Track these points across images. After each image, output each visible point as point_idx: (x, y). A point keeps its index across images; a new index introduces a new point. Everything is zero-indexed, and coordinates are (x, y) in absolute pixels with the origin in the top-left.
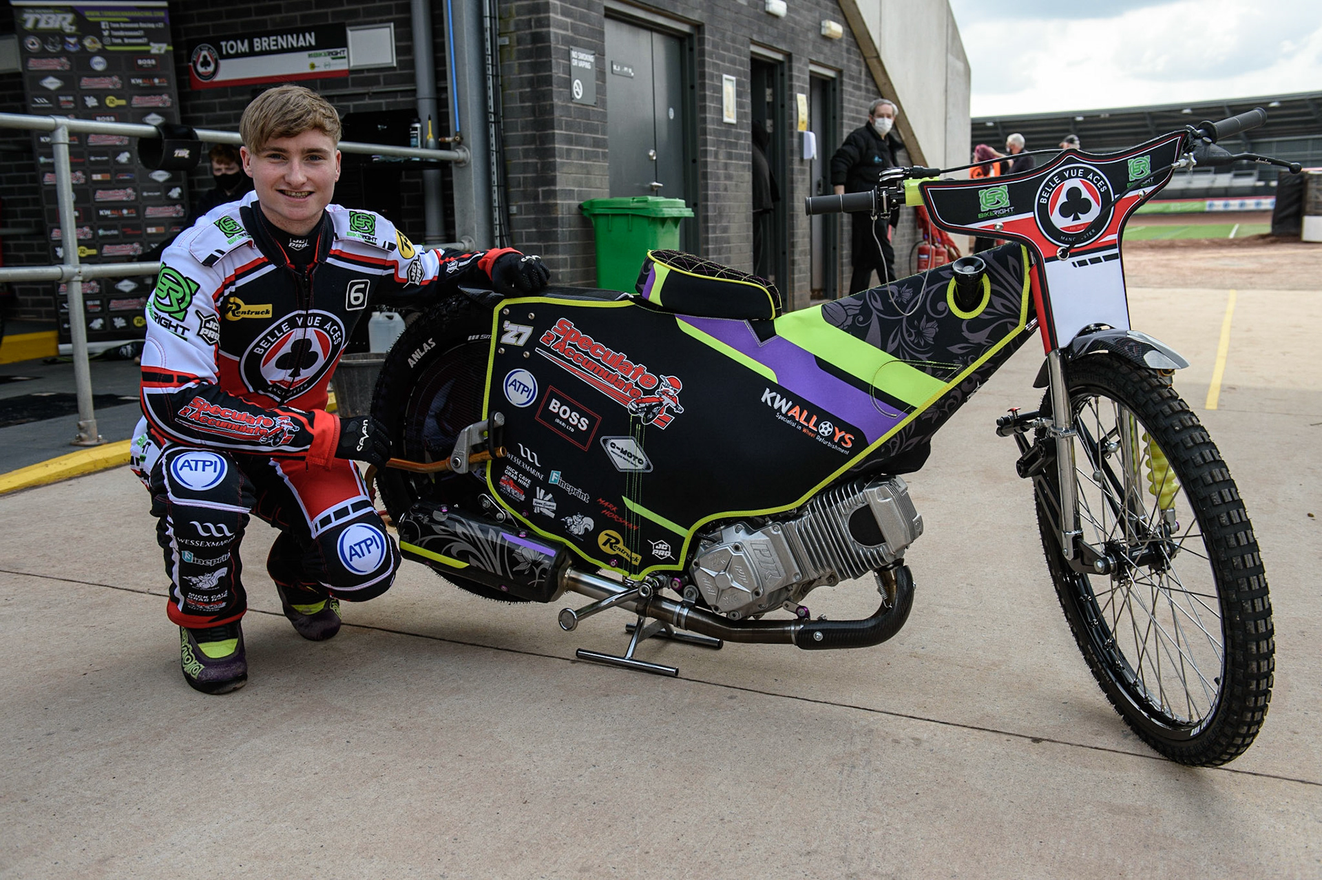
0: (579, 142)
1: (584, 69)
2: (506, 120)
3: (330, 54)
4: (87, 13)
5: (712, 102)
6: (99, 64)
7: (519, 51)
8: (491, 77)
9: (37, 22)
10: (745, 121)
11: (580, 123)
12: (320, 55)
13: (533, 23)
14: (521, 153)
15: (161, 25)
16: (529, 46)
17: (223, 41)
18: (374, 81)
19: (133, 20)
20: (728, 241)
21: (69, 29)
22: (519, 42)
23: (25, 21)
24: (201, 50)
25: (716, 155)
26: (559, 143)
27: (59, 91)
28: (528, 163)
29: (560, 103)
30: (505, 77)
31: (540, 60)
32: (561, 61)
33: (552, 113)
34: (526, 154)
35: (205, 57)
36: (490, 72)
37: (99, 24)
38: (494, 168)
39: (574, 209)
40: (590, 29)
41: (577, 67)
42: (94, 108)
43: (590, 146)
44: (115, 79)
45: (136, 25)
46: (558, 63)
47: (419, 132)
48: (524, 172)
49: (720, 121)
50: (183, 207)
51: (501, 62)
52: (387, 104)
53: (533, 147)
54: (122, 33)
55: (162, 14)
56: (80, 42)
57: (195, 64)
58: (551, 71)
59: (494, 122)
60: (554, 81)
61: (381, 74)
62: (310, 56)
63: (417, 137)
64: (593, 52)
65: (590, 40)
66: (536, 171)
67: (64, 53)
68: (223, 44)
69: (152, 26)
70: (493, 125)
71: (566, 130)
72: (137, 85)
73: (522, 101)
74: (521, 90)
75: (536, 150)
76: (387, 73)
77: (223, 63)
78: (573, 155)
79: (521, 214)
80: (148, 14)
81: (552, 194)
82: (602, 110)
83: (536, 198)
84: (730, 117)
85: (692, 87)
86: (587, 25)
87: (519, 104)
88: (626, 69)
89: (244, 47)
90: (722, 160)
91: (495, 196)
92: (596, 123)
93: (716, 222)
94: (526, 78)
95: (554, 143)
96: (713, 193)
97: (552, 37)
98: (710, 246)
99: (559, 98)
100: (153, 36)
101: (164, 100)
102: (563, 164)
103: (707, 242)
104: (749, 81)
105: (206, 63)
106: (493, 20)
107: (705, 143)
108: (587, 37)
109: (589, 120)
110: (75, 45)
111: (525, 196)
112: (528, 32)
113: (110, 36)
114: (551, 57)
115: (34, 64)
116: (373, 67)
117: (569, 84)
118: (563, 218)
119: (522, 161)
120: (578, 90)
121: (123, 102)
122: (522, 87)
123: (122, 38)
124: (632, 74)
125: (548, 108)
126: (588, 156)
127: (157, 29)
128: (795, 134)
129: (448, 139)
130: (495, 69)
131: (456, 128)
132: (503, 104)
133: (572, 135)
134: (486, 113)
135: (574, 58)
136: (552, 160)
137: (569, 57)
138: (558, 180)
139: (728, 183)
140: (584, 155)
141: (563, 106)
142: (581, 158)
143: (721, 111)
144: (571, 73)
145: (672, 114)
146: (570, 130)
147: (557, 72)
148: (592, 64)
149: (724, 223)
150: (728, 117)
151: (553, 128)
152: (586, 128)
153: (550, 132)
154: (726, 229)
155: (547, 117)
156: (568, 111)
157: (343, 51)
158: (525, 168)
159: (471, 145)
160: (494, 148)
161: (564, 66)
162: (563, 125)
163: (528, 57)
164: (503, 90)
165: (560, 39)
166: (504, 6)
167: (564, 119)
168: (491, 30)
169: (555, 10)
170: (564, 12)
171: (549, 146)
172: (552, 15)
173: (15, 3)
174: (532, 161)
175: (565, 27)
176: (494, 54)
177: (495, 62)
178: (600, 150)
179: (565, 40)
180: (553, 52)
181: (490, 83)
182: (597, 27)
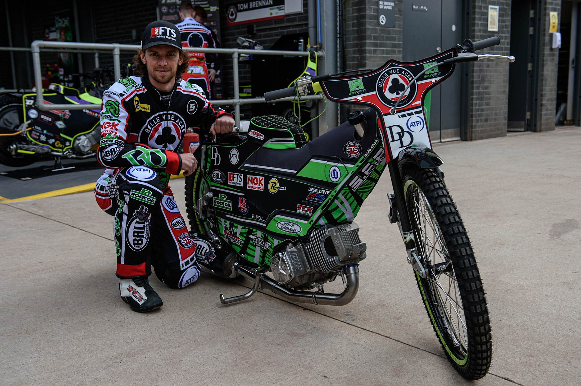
0: (382, 45)
1: (388, 10)
2: (347, 36)
3: (278, 8)
5: (480, 21)
7: (353, 3)
8: (338, 16)
10: (505, 29)
11: (383, 36)
12: (274, 9)
14: (352, 52)
17: (239, 4)
18: (294, 20)
20: (488, 93)
24: (231, 8)
26: (368, 47)
28: (355, 57)
29: (370, 27)
30: (347, 16)
31: (361, 7)
32: (373, 7)
33: (365, 32)
34: (354, 52)
35: (232, 11)
36: (338, 14)
38: (338, 60)
41: (383, 9)
43: (390, 47)
46: (370, 8)
47: (302, 44)
48: (353, 61)
49: (486, 31)
50: (221, 79)
51: (345, 8)
52: (300, 30)
53: (357, 49)
57: (228, 14)
58: (365, 12)
59: (339, 38)
60: (367, 16)
61: (297, 16)
62: (270, 9)
63: (301, 46)
66: (358, 61)
68: (239, 5)
70: (339, 39)
71: (373, 40)
74: (353, 22)
75: (358, 50)
76: (299, 16)
77: (238, 14)
78: (378, 52)
82: (399, 29)
84: (493, 27)
85: (468, 14)
87: (351, 29)
88: (422, 7)
89: (246, 7)
92: (394, 36)
93: (480, 84)
94: (355, 16)
95: (366, 47)
96: (478, 68)
98: (474, 97)
99: (370, 25)
100: (211, 3)
102: (371, 57)
103: (472, 94)
104: (510, 8)
105: (232, 15)
109: (390, 34)
114: (366, 5)
115: (165, 18)
116: (295, 13)
117: (377, 18)
119: (352, 56)
120: (383, 20)
122: (353, 20)
124: (427, 10)
125: (364, 30)
128: (547, 34)
129: (315, 46)
130: (340, 12)
131: (319, 41)
132: (345, 29)
133: (378, 43)
134: (336, 33)
135: (381, 5)
136: (364, 55)
137: (378, 5)
138: (367, 65)
139: (490, 63)
140: (385, 52)
141: (372, 29)
142: (383, 54)
143: (487, 25)
144: (379, 12)
145: (454, 28)
146: (377, 40)
147: (370, 12)
148: (392, 6)
149: (486, 84)
150: (492, 28)
151: (366, 40)
152: (388, 39)
153: (364, 41)
154: (487, 88)
155: (363, 34)
156: (375, 31)
157: (283, 6)
158: (353, 59)
159: (326, 49)
160: (339, 50)
161: (374, 9)
162: (372, 38)
163: (356, 6)
164: (345, 22)
167: (372, 35)
171: (363, 48)
174: (356, 55)
176: (341, 5)
177: (341, 9)
178: (396, 49)
180: (367, 3)
181: (338, 19)
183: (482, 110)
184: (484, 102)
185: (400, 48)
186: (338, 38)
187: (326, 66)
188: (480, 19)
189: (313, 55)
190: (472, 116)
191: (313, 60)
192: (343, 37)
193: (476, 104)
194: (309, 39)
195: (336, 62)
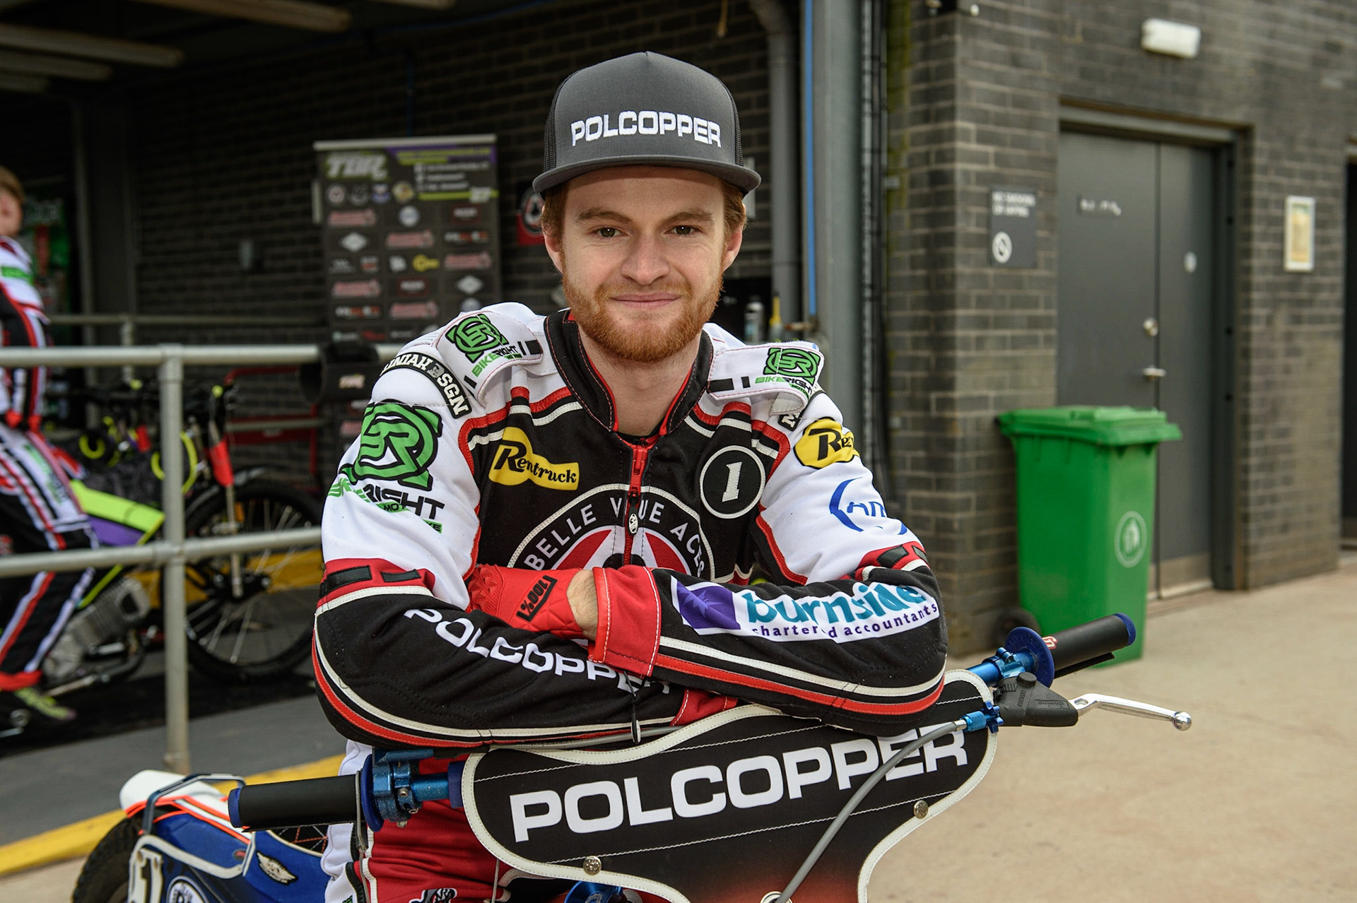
0: (1000, 323)
1: (1016, 219)
4: (401, 155)
5: (1266, 241)
6: (409, 216)
7: (912, 196)
8: (867, 236)
9: (342, 168)
10: (1330, 264)
11: (1003, 297)
13: (933, 157)
14: (908, 343)
15: (485, 165)
16: (925, 190)
19: (454, 160)
20: (1289, 450)
21: (379, 175)
22: (913, 183)
23: (328, 168)
24: (531, 195)
25: (1269, 320)
26: (961, 329)
27: (364, 251)
28: (917, 357)
29: (967, 271)
30: (893, 234)
31: (939, 210)
32: (975, 210)
33: (952, 286)
34: (916, 343)
35: (534, 204)
36: (867, 228)
37: (411, 168)
38: (868, 364)
39: (987, 424)
40: (1029, 157)
41: (1004, 217)
42: (401, 273)
43: (1022, 328)
44: (428, 235)
45: (454, 167)
46: (968, 214)
47: (758, 317)
48: (911, 369)
49: (1280, 269)
52: (743, 269)
54: (438, 178)
55: (486, 152)
56: (390, 191)
57: (524, 212)
58: (954, 226)
59: (871, 299)
60: (959, 239)
64: (1033, 190)
65: (1029, 173)
66: (928, 368)
67: (370, 205)
69: (473, 166)
70: (868, 303)
71: (977, 308)
72: (452, 243)
73: (914, 267)
74: (914, 253)
75: (930, 339)
78: (988, 344)
79: (906, 429)
80: (472, 152)
81: (947, 404)
82: (1047, 273)
83: (927, 407)
84: (1300, 258)
85: (1230, 221)
86: (1023, 152)
87: (906, 272)
88: (1105, 205)
90: (1281, 325)
91: (868, 404)
92: (1034, 293)
93: (1266, 422)
94: (920, 235)
95: (954, 329)
96: (1261, 378)
97: (959, 178)
98: (1252, 461)
99: (967, 264)
100: (474, 179)
101: (482, 260)
102: (968, 360)
103: (1246, 453)
104: (1342, 202)
105: (535, 212)
106: (876, 156)
107: (1248, 303)
108: (1024, 170)
109: (1021, 288)
110: (384, 194)
111: (912, 404)
112: (924, 169)
113: (426, 182)
114: (954, 205)
115: (336, 220)
117: (987, 241)
118: (964, 440)
119: (910, 353)
120: (1002, 248)
121: (433, 264)
122: (914, 247)
123: (439, 183)
124: (1118, 211)
125: (948, 278)
126: (1016, 343)
127: (480, 172)
129: (797, 326)
130: (875, 224)
131: (810, 307)
132: (888, 273)
133: (988, 315)
134: (859, 285)
135: (998, 203)
136: (950, 354)
137: (988, 202)
138: (958, 383)
139: (1292, 361)
140: (1008, 343)
141: (972, 275)
142: (1004, 348)
143: (1281, 254)
144: (991, 224)
145: (1191, 262)
146: (985, 307)
147: (966, 226)
149: (1282, 423)
150: (1297, 260)
151: (953, 307)
152: (1018, 303)
153: (949, 313)
154: (1284, 433)
155: (947, 292)
156: (980, 280)
158: (913, 363)
159: (830, 331)
160: (868, 335)
161: (979, 216)
162: (973, 301)
163: (925, 205)
164: (888, 252)
165: (973, 178)
166: (894, 133)
167: (975, 292)
168: (872, 168)
169: (966, 136)
170: (983, 138)
171: (948, 333)
172: (960, 145)
173: (320, 146)
174: (923, 353)
175: (982, 159)
176: (876, 202)
177: (876, 214)
178: (1040, 333)
179: (982, 178)
180: (958, 198)
181: (867, 244)
182: (1044, 153)
183: (1274, 499)
184: (1279, 474)
185: (1048, 326)
186: (866, 299)
188: (1265, 237)
190: (1246, 518)
192: (880, 299)
193: (1257, 482)
194: (775, 299)
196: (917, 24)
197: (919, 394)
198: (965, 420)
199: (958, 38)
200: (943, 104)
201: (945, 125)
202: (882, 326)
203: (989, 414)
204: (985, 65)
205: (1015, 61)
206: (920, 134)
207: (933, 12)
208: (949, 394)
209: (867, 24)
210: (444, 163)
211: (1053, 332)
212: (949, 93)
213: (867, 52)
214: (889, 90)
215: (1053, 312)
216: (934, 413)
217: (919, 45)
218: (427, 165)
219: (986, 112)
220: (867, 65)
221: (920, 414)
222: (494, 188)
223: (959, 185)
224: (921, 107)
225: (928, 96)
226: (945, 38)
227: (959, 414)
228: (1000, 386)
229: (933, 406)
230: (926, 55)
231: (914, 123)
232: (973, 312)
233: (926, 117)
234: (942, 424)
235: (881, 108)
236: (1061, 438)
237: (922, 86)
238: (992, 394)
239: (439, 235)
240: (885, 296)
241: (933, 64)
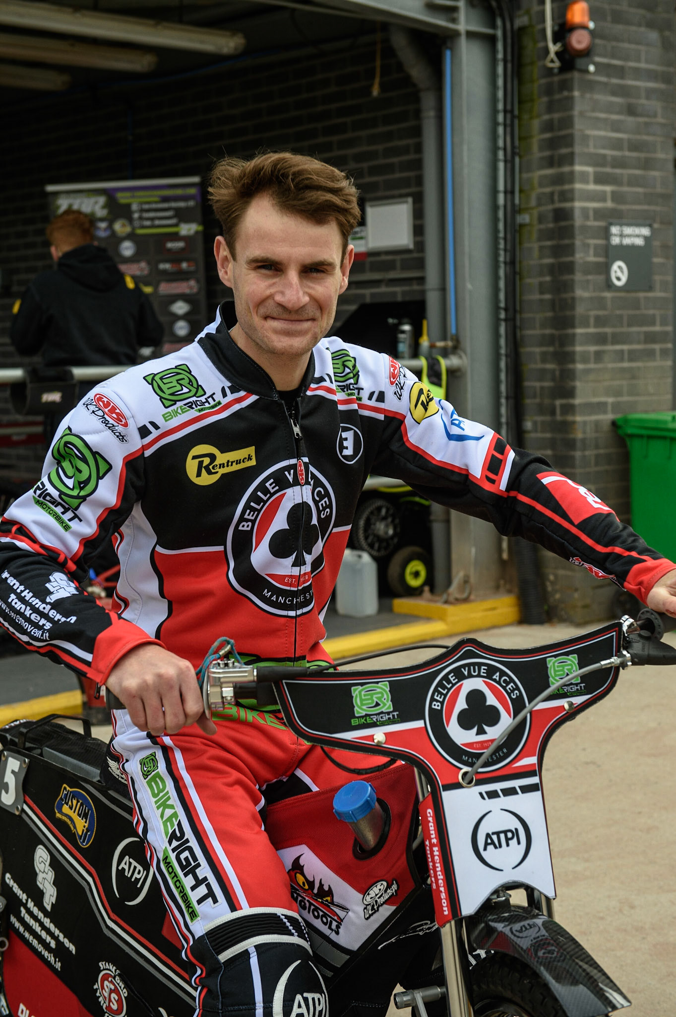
1: (633, 247)
4: (119, 195)
6: (127, 249)
7: (540, 231)
8: (502, 265)
9: (70, 206)
11: (621, 317)
13: (556, 197)
14: (538, 357)
15: (191, 203)
16: (551, 225)
18: (389, 266)
19: (165, 199)
21: (101, 212)
22: (541, 219)
23: (58, 207)
26: (581, 344)
28: (546, 369)
29: (586, 294)
30: (525, 264)
31: (562, 242)
32: (592, 242)
33: (573, 308)
34: (544, 358)
36: (502, 259)
37: (128, 206)
38: (503, 376)
39: (606, 427)
40: (645, 194)
41: (621, 247)
43: (639, 343)
44: (143, 265)
45: (165, 205)
46: (586, 246)
47: (408, 336)
48: (541, 379)
52: (404, 293)
53: (551, 349)
54: (152, 215)
55: (192, 191)
56: (110, 227)
58: (572, 254)
59: (506, 320)
60: (577, 267)
61: (398, 258)
63: (405, 343)
64: (648, 222)
65: (646, 207)
66: (553, 379)
69: (182, 204)
70: (504, 323)
71: (596, 326)
72: (165, 272)
74: (542, 279)
75: (555, 353)
76: (404, 256)
78: (606, 357)
79: (536, 431)
80: (179, 192)
81: (569, 409)
82: (663, 295)
83: (553, 413)
86: (640, 190)
87: (536, 296)
91: (503, 410)
92: (651, 312)
94: (547, 264)
95: (574, 345)
97: (577, 214)
99: (586, 288)
100: (182, 216)
101: (190, 287)
102: (587, 371)
106: (509, 196)
108: (640, 204)
109: (638, 308)
110: (105, 230)
111: (541, 410)
112: (550, 207)
113: (141, 218)
114: (574, 237)
116: (391, 249)
117: (605, 269)
118: (583, 440)
119: (540, 366)
120: (619, 274)
121: (148, 290)
122: (541, 274)
123: (152, 219)
126: (633, 356)
127: (187, 209)
129: (440, 344)
130: (508, 254)
131: (452, 330)
132: (520, 296)
133: (606, 334)
134: (496, 308)
135: (615, 235)
136: (571, 366)
137: (607, 235)
138: (578, 392)
140: (626, 356)
141: (591, 298)
142: (622, 360)
144: (611, 253)
146: (604, 326)
147: (584, 255)
148: (646, 238)
151: (573, 326)
152: (634, 321)
153: (570, 331)
155: (568, 313)
156: (600, 303)
157: (361, 231)
158: (542, 374)
159: (471, 349)
160: (503, 351)
161: (596, 247)
162: (592, 321)
163: (550, 238)
164: (521, 279)
165: (591, 214)
166: (525, 176)
167: (593, 313)
168: (505, 206)
169: (584, 178)
170: (600, 179)
171: (569, 349)
172: (578, 186)
173: (50, 188)
174: (550, 366)
175: (602, 197)
176: (509, 236)
177: (509, 247)
178: (657, 347)
179: (599, 214)
180: (577, 232)
181: (502, 273)
182: (659, 190)
185: (664, 341)
186: (502, 320)
187: (469, 396)
189: (436, 367)
191: (435, 380)
192: (514, 319)
194: (425, 323)
195: (497, 381)
196: (543, 81)
197: (547, 401)
198: (585, 423)
199: (576, 93)
200: (564, 151)
201: (566, 169)
202: (515, 344)
203: (608, 417)
204: (602, 115)
205: (631, 111)
206: (545, 176)
207: (556, 71)
208: (571, 401)
209: (500, 82)
210: (156, 202)
211: (670, 346)
212: (569, 140)
213: (500, 106)
214: (520, 139)
215: (670, 328)
216: (559, 418)
217: (545, 99)
218: (141, 203)
219: (604, 156)
220: (501, 118)
221: (548, 418)
222: (200, 224)
223: (578, 221)
224: (547, 153)
225: (552, 144)
226: (566, 93)
227: (578, 418)
228: (618, 393)
229: (558, 411)
230: (550, 108)
231: (542, 167)
232: (592, 330)
233: (551, 162)
234: (565, 427)
235: (514, 154)
236: (664, 438)
237: (548, 135)
238: (610, 400)
239: (153, 265)
240: (518, 316)
241: (556, 116)
